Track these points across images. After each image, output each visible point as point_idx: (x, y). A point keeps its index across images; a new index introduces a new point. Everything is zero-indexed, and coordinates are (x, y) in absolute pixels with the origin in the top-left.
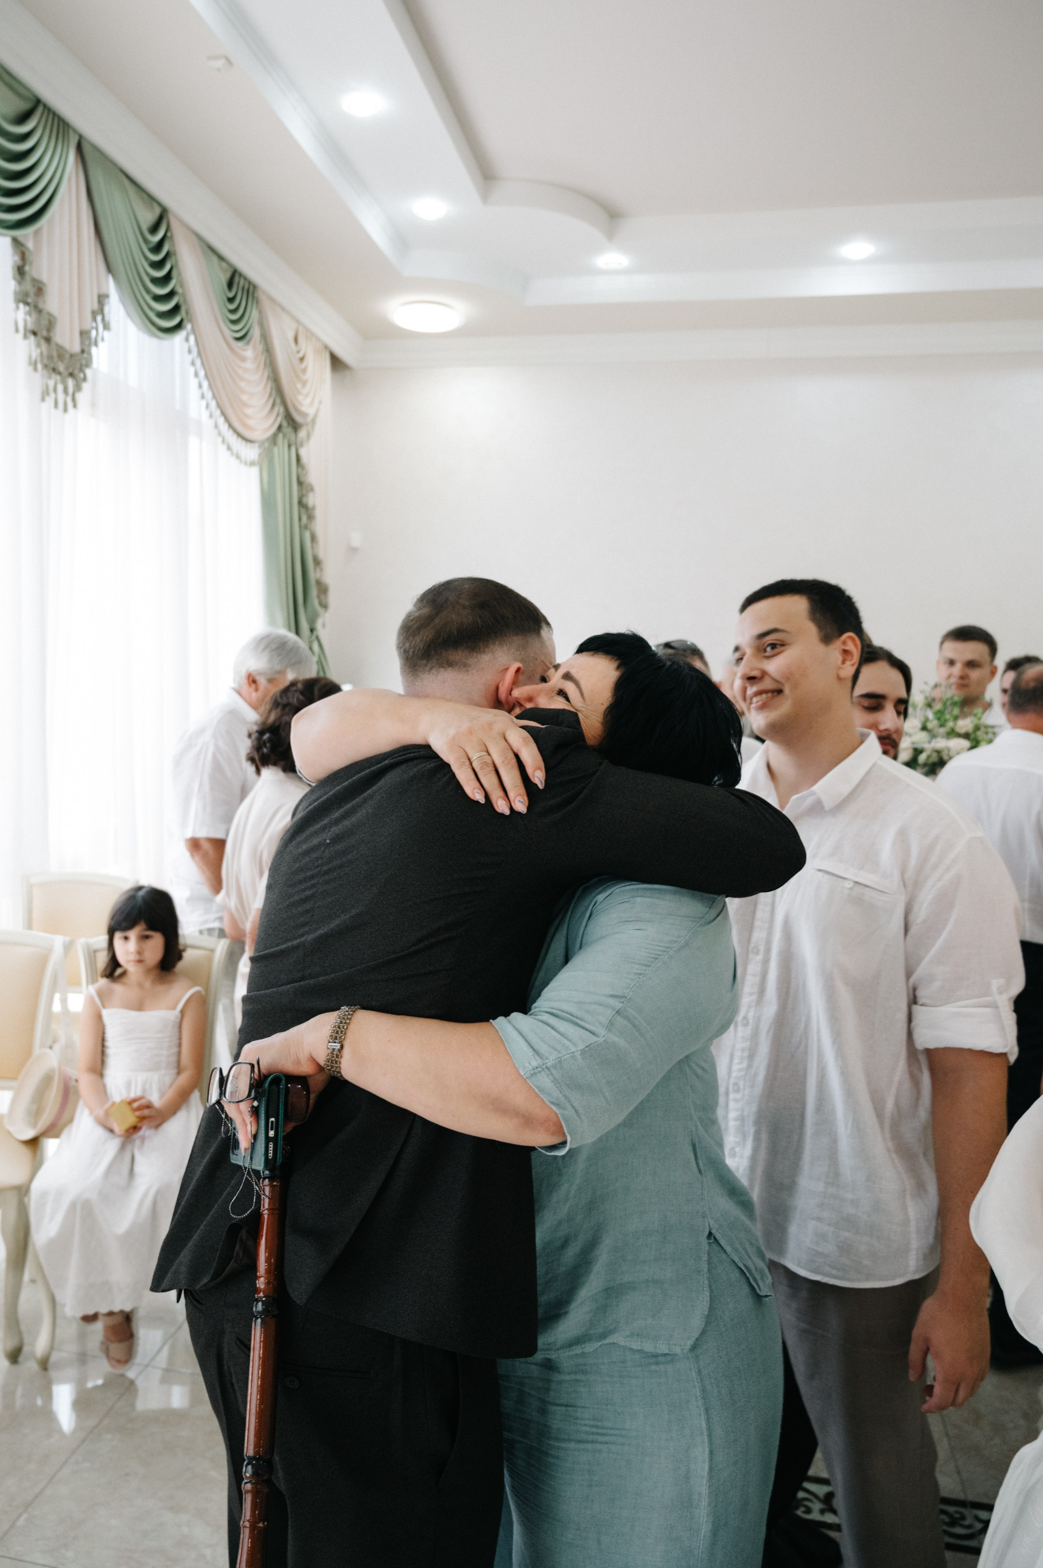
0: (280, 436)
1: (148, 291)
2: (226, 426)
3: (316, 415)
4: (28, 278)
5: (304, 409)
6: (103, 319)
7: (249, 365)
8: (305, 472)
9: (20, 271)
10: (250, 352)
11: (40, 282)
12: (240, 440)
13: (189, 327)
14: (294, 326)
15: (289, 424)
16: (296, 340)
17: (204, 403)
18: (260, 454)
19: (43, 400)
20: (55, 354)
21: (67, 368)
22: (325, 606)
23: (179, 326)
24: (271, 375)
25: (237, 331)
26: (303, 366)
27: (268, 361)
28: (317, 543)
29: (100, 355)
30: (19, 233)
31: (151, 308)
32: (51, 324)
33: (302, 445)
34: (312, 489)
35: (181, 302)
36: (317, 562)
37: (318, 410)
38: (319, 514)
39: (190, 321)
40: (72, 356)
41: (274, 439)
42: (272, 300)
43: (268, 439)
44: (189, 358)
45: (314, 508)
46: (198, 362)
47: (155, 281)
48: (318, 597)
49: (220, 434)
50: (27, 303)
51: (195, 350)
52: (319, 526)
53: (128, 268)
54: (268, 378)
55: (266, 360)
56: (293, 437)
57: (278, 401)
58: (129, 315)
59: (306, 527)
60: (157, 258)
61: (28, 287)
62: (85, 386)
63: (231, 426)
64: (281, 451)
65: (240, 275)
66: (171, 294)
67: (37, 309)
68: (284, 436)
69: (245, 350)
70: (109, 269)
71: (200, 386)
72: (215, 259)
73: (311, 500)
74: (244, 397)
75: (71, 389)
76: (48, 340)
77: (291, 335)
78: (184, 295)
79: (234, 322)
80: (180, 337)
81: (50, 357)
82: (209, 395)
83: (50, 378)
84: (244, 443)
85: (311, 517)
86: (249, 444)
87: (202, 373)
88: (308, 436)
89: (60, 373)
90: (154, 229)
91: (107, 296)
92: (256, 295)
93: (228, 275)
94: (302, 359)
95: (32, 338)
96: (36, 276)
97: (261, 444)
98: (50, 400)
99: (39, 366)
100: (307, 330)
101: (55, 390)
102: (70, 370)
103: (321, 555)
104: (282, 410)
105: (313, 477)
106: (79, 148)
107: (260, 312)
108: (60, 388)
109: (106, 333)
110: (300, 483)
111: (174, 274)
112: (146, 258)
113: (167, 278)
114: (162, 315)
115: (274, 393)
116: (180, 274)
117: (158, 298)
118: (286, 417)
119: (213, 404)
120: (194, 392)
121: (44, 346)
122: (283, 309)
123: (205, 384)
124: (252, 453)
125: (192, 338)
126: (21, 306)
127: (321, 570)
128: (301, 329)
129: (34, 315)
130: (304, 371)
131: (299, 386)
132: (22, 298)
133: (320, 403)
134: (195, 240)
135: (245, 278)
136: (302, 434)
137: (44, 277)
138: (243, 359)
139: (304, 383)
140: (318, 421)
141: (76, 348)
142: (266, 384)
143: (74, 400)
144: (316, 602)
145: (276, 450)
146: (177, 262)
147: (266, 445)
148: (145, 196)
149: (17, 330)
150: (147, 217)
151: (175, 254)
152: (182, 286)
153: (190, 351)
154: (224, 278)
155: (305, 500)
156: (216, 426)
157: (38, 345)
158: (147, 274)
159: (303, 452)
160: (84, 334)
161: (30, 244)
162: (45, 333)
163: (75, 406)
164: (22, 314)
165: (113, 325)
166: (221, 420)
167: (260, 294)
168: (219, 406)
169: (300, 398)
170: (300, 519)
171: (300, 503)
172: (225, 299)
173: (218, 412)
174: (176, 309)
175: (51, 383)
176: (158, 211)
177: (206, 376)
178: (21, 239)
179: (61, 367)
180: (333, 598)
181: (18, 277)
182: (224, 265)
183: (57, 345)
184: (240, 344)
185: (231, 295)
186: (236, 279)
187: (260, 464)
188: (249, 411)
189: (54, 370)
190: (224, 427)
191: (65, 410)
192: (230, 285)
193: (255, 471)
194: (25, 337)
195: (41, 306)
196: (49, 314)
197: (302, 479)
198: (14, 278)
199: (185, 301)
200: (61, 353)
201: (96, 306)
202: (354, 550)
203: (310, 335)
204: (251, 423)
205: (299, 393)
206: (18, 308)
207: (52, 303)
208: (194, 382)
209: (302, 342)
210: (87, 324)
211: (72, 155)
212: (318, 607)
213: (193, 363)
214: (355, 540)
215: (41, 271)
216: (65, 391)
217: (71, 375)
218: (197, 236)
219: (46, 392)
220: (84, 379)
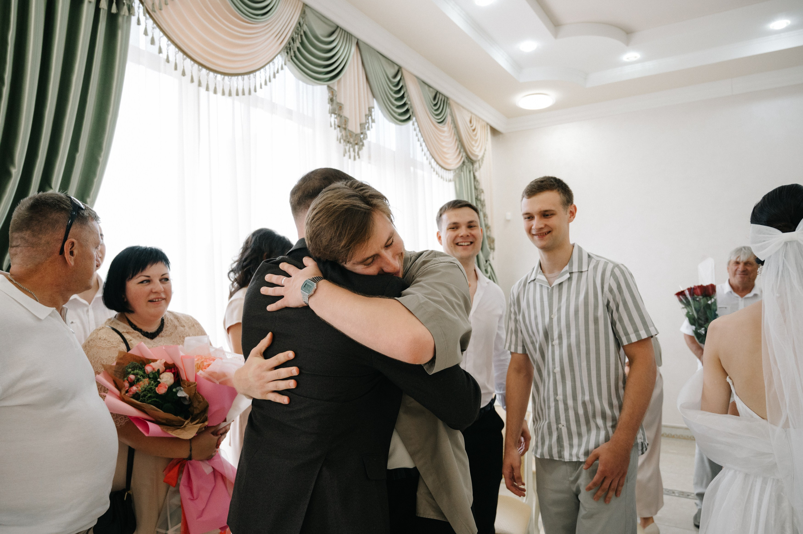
0: (465, 167)
1: (393, 105)
2: (435, 163)
3: (483, 156)
4: (335, 102)
5: (476, 153)
6: (372, 118)
7: (446, 135)
8: (478, 183)
9: (331, 100)
10: (446, 128)
11: (340, 104)
12: (443, 170)
13: (414, 119)
14: (470, 115)
15: (468, 161)
16: (471, 122)
17: (423, 153)
18: (454, 176)
19: (344, 155)
20: (348, 134)
21: (354, 141)
22: (493, 249)
23: (409, 119)
24: (458, 138)
25: (439, 119)
26: (475, 132)
27: (456, 133)
28: (487, 217)
29: (371, 135)
30: (330, 83)
31: (395, 112)
32: (346, 121)
33: (476, 171)
34: (483, 192)
35: (410, 107)
36: (488, 226)
37: (484, 154)
38: (487, 203)
39: (415, 116)
40: (356, 135)
41: (461, 168)
42: (458, 104)
43: (458, 168)
44: (415, 133)
45: (484, 201)
46: (419, 135)
47: (396, 99)
48: (490, 244)
49: (432, 167)
50: (335, 114)
51: (418, 129)
53: (382, 94)
54: (456, 140)
55: (454, 132)
56: (471, 167)
57: (462, 150)
58: (384, 116)
60: (397, 89)
61: (335, 106)
62: (365, 149)
63: (438, 163)
64: (465, 174)
65: (440, 93)
66: (405, 104)
67: (340, 116)
68: (467, 167)
69: (443, 127)
70: (374, 96)
71: (421, 145)
72: (426, 87)
73: (482, 197)
74: (445, 150)
75: (357, 150)
76: (345, 129)
77: (468, 120)
78: (411, 104)
79: (437, 115)
80: (410, 123)
81: (346, 136)
82: (425, 149)
83: (347, 145)
84: (445, 171)
85: (483, 205)
86: (447, 172)
87: (422, 139)
88: (480, 167)
89: (351, 143)
90: (395, 76)
91: (373, 108)
92: (448, 102)
93: (434, 94)
94: (474, 130)
95: (338, 129)
96: (338, 101)
97: (455, 170)
98: (347, 155)
99: (342, 141)
100: (476, 115)
101: (349, 151)
102: (356, 142)
103: (490, 223)
104: (464, 154)
105: (483, 185)
106: (357, 44)
107: (451, 110)
108: (352, 149)
109: (373, 124)
110: (476, 189)
111: (406, 95)
112: (391, 89)
113: (402, 97)
114: (401, 114)
115: (460, 147)
116: (408, 96)
117: (398, 107)
118: (466, 158)
119: (428, 153)
120: (419, 149)
121: (343, 132)
122: (463, 107)
123: (424, 144)
124: (450, 175)
125: (416, 124)
126: (333, 115)
127: (490, 231)
128: (473, 116)
129: (338, 118)
130: (476, 135)
131: (473, 143)
132: (333, 112)
133: (485, 150)
134: (416, 79)
135: (442, 95)
136: (476, 165)
137: (342, 102)
138: (444, 132)
139: (476, 141)
140: (485, 159)
141: (358, 131)
142: (456, 142)
143: (358, 155)
144: (488, 247)
145: (462, 173)
146: (406, 90)
147: (457, 172)
148: (390, 62)
149: (331, 126)
150: (391, 71)
151: (406, 86)
152: (409, 101)
153: (415, 129)
154: (432, 96)
155: (479, 197)
156: (430, 163)
157: (341, 132)
158: (392, 96)
159: (477, 174)
160: (362, 126)
161: (336, 88)
162: (344, 126)
163: (359, 158)
164: (333, 119)
165: (376, 120)
166: (433, 160)
167: (451, 102)
168: (431, 154)
169: (474, 148)
172: (432, 105)
173: (431, 157)
174: (407, 111)
175: (347, 148)
176: (397, 68)
177: (424, 141)
178: (331, 86)
179: (352, 140)
180: (497, 245)
181: (331, 103)
182: (431, 89)
183: (349, 130)
184: (441, 125)
185: (435, 103)
186: (438, 95)
187: (455, 181)
188: (447, 156)
189: (348, 142)
190: (434, 164)
191: (355, 159)
192: (435, 98)
193: (452, 184)
194: (335, 128)
195: (341, 114)
196: (345, 117)
197: (477, 187)
198: (329, 103)
199: (411, 107)
200: (351, 134)
201: (367, 112)
202: (508, 221)
203: (479, 119)
204: (449, 161)
205: (473, 146)
206: (331, 116)
207: (346, 113)
208: (418, 143)
209: (474, 122)
210: (363, 121)
211: (354, 48)
212: (489, 249)
213: (417, 135)
214: (509, 216)
215: (341, 98)
216: (354, 150)
217: (357, 144)
218: (418, 78)
219: (345, 152)
220: (363, 145)
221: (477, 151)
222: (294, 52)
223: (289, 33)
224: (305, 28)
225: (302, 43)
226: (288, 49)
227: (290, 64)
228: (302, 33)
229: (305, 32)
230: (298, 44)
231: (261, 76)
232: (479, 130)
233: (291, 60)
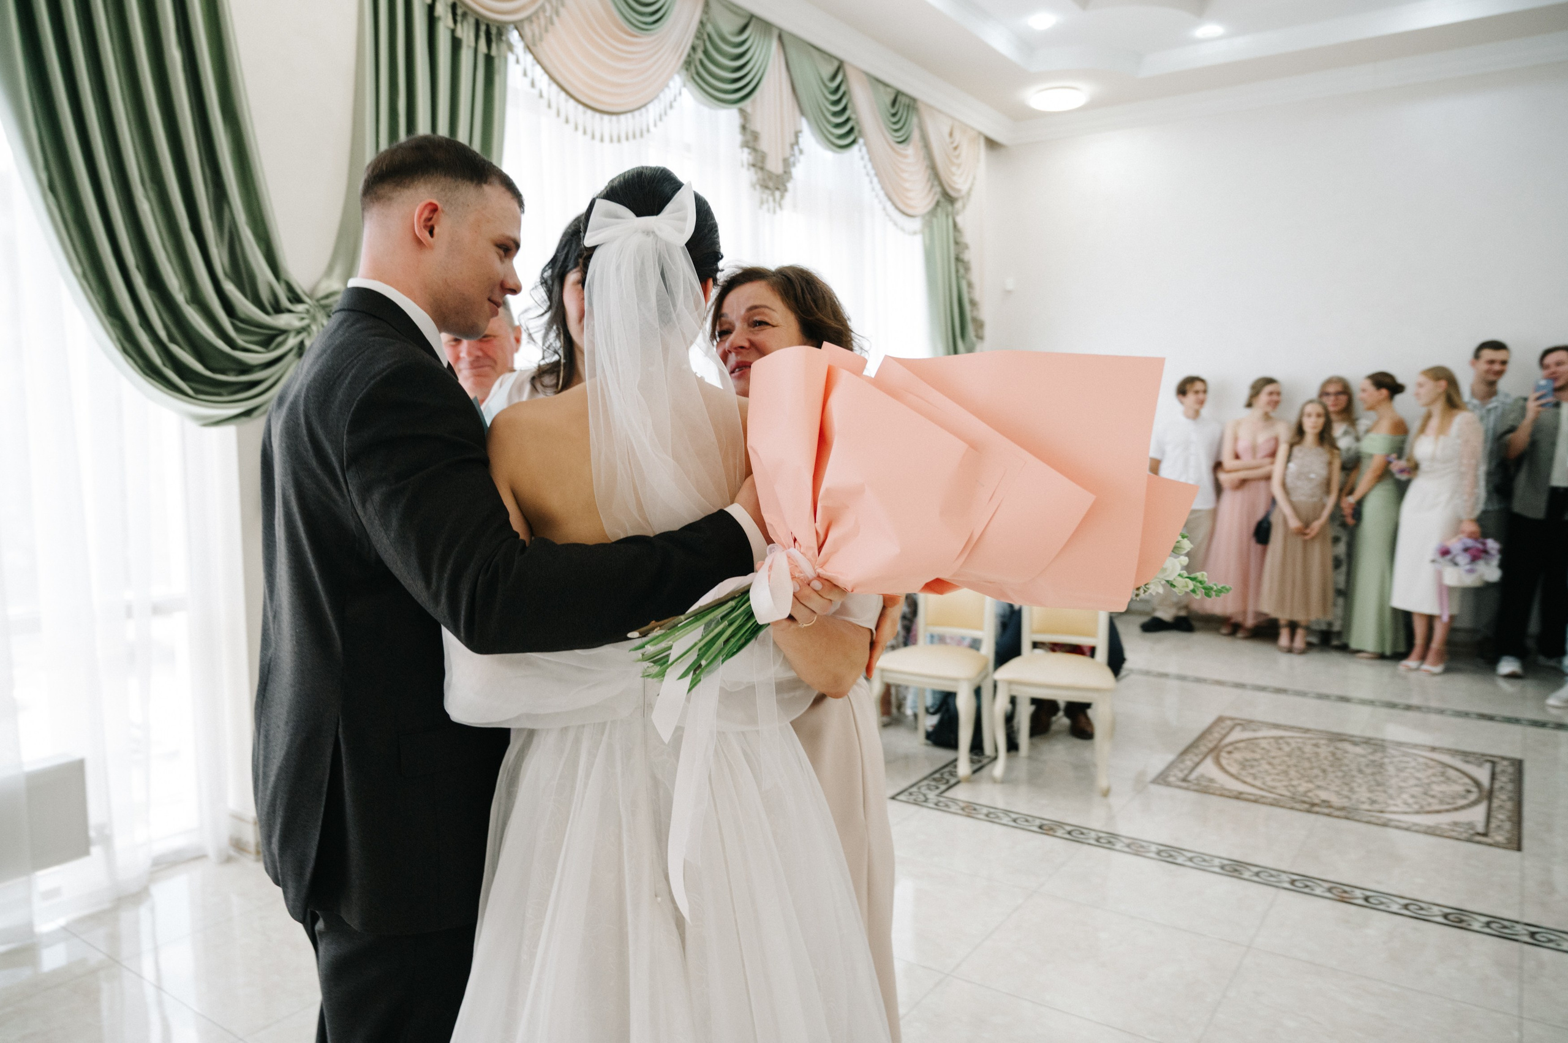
0: (939, 209)
1: (829, 122)
2: (893, 207)
3: (970, 189)
4: (748, 131)
5: (958, 186)
6: (799, 148)
7: (911, 160)
8: (960, 235)
9: (744, 128)
10: (912, 152)
11: (756, 132)
12: (904, 216)
13: (861, 141)
14: (950, 123)
15: (945, 199)
16: (951, 134)
17: (874, 193)
18: (922, 225)
20: (766, 176)
21: (774, 185)
22: (980, 337)
23: (854, 142)
24: (929, 164)
25: (898, 137)
26: (957, 153)
27: (926, 154)
28: (973, 288)
29: (798, 172)
30: (742, 105)
31: (832, 134)
32: (764, 158)
33: (957, 214)
34: (968, 247)
35: (855, 124)
36: (973, 303)
37: (973, 184)
38: (974, 266)
39: (862, 136)
40: (778, 176)
41: (933, 213)
42: (931, 107)
43: (928, 212)
44: (861, 163)
45: (968, 262)
46: (869, 166)
47: (835, 114)
48: (976, 331)
50: (748, 147)
51: (867, 157)
52: (975, 276)
53: (813, 107)
54: (927, 167)
55: (924, 155)
56: (950, 208)
57: (936, 183)
58: (818, 142)
59: (963, 277)
60: (835, 98)
61: (749, 137)
62: (788, 196)
63: (897, 208)
65: (903, 94)
66: (847, 121)
67: (754, 150)
68: (942, 209)
69: (906, 149)
70: (802, 113)
71: (871, 182)
72: (881, 87)
73: (967, 256)
74: (907, 185)
75: (778, 198)
76: (762, 169)
77: (946, 130)
78: (857, 119)
79: (896, 131)
80: (855, 148)
81: (764, 180)
82: (878, 187)
83: (764, 193)
84: (907, 218)
85: (967, 269)
86: (911, 219)
87: (872, 172)
88: (964, 206)
89: (770, 189)
90: (834, 77)
91: (800, 132)
92: (915, 106)
93: (892, 97)
94: (956, 148)
95: (752, 169)
96: (753, 128)
97: (923, 216)
98: (765, 206)
99: (758, 187)
100: (961, 123)
101: (768, 200)
102: (777, 186)
103: (977, 297)
104: (939, 189)
105: (968, 237)
106: (780, 37)
107: (920, 119)
108: (771, 199)
109: (801, 157)
110: (957, 243)
111: (849, 106)
112: (827, 99)
113: (844, 109)
114: (841, 137)
115: (932, 177)
116: (853, 105)
117: (838, 126)
118: (942, 194)
119: (882, 193)
120: (867, 188)
121: (760, 173)
122: (940, 111)
123: (875, 180)
124: (916, 224)
125: (864, 149)
126: (745, 149)
127: (977, 309)
128: (956, 125)
129: (753, 154)
130: (958, 157)
131: (954, 169)
132: (746, 144)
133: (974, 178)
134: (865, 77)
135: (907, 96)
136: (959, 205)
137: (759, 129)
138: (905, 156)
139: (959, 166)
140: (973, 193)
141: (781, 171)
142: (926, 172)
143: (780, 206)
144: (974, 334)
145: (935, 220)
146: (851, 97)
147: (927, 218)
148: (826, 56)
149: (743, 166)
150: (827, 70)
151: (850, 92)
152: (855, 113)
153: (862, 158)
154: (888, 100)
155: (961, 256)
156: (885, 208)
157: (756, 173)
158: (828, 110)
159: (959, 220)
160: (786, 161)
161: (749, 110)
162: (759, 164)
163: (781, 209)
164: (745, 155)
165: (805, 150)
166: (889, 205)
167: (920, 106)
168: (886, 193)
169: (955, 178)
170: (957, 271)
171: (958, 259)
172: (888, 115)
173: (886, 198)
174: (852, 130)
175: (765, 196)
176: (836, 64)
177: (876, 175)
178: (743, 108)
179: (771, 185)
180: (988, 331)
181: (742, 132)
182: (889, 90)
183: (767, 171)
184: (901, 146)
185: (893, 111)
186: (899, 98)
187: (922, 232)
188: (910, 195)
189: (767, 187)
190: (890, 209)
191: (775, 212)
192: (894, 102)
193: (918, 239)
194: (748, 169)
195: (758, 147)
196: (763, 152)
197: (958, 240)
198: (740, 133)
199: (858, 123)
200: (770, 176)
201: (793, 140)
202: (1009, 292)
203: (965, 127)
204: (914, 203)
205: (954, 174)
206: (743, 152)
207: (764, 145)
208: (867, 179)
209: (957, 135)
210: (787, 153)
211: (775, 44)
212: (974, 339)
213: (865, 167)
214: (1010, 284)
215: (757, 125)
216: (774, 200)
217: (778, 189)
218: (867, 75)
219: (762, 203)
220: (786, 190)
221: (959, 182)
222: (696, 67)
223: (689, 40)
224: (709, 28)
225: (706, 52)
226: (688, 64)
227: (691, 85)
228: (706, 37)
229: (709, 36)
230: (700, 54)
231: (653, 110)
232: (965, 150)
233: (691, 80)
